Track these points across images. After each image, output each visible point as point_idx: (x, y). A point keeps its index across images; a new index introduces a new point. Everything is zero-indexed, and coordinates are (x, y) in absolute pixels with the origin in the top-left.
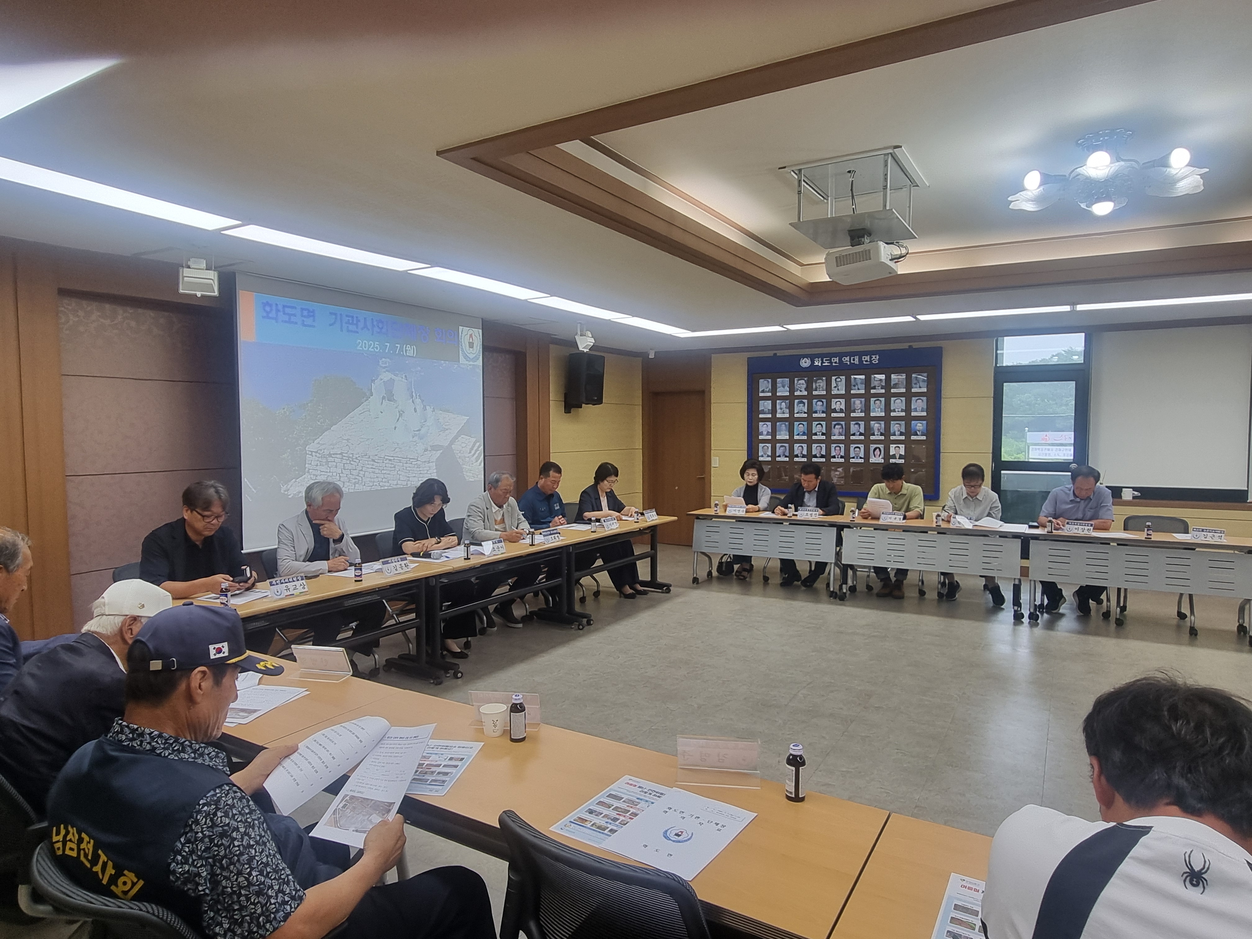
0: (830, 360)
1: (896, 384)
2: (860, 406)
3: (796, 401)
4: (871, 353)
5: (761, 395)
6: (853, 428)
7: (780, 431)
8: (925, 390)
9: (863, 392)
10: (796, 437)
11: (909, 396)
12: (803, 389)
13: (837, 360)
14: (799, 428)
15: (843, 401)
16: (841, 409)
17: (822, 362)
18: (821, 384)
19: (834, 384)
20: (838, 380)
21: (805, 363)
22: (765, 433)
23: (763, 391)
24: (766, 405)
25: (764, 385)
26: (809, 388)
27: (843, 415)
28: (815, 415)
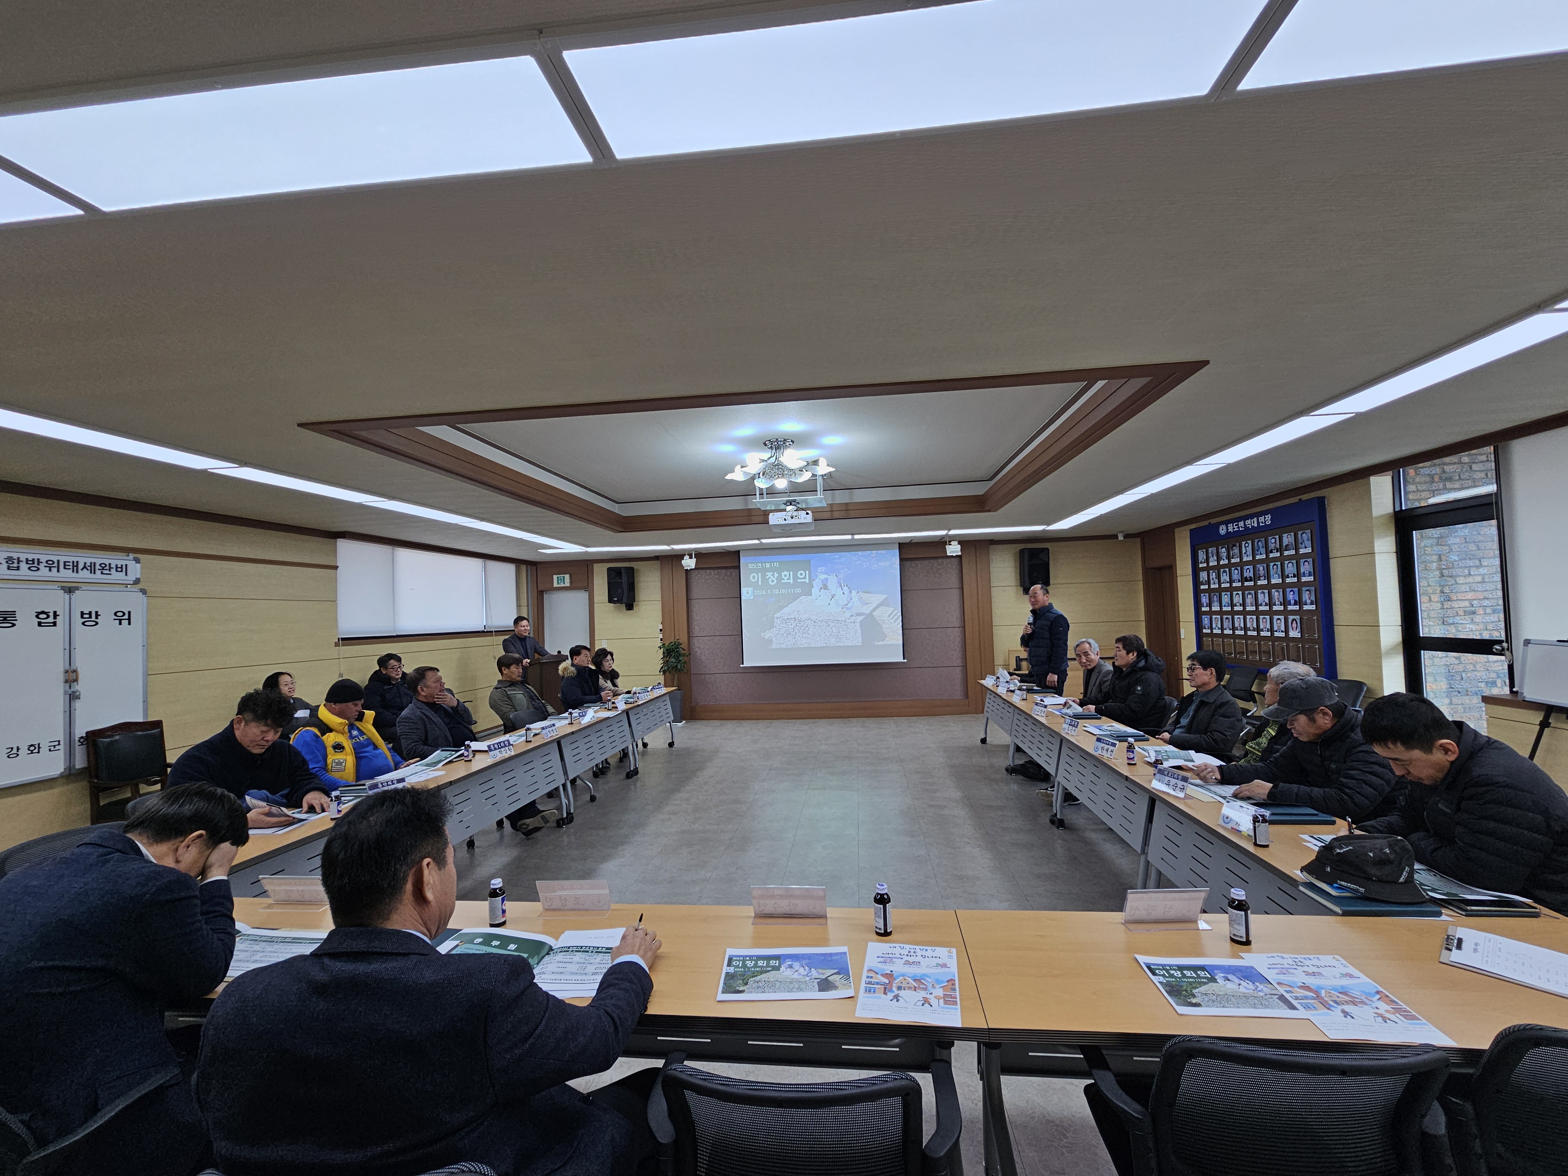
0: (1238, 525)
1: (1287, 546)
2: (1263, 572)
3: (1222, 570)
4: (1264, 513)
5: (1201, 566)
6: (1260, 597)
7: (1214, 602)
8: (1309, 550)
9: (1264, 556)
10: (1224, 609)
11: (1297, 558)
12: (1225, 558)
13: (1241, 524)
14: (1226, 599)
15: (1251, 567)
16: (1251, 577)
17: (1234, 528)
18: (1236, 551)
19: (1244, 551)
20: (1247, 545)
21: (1222, 530)
22: (1205, 604)
23: (1201, 563)
24: (1203, 576)
25: (1202, 555)
26: (1229, 558)
27: (1252, 583)
28: (1234, 585)
